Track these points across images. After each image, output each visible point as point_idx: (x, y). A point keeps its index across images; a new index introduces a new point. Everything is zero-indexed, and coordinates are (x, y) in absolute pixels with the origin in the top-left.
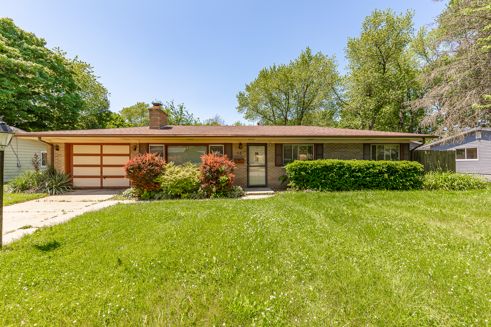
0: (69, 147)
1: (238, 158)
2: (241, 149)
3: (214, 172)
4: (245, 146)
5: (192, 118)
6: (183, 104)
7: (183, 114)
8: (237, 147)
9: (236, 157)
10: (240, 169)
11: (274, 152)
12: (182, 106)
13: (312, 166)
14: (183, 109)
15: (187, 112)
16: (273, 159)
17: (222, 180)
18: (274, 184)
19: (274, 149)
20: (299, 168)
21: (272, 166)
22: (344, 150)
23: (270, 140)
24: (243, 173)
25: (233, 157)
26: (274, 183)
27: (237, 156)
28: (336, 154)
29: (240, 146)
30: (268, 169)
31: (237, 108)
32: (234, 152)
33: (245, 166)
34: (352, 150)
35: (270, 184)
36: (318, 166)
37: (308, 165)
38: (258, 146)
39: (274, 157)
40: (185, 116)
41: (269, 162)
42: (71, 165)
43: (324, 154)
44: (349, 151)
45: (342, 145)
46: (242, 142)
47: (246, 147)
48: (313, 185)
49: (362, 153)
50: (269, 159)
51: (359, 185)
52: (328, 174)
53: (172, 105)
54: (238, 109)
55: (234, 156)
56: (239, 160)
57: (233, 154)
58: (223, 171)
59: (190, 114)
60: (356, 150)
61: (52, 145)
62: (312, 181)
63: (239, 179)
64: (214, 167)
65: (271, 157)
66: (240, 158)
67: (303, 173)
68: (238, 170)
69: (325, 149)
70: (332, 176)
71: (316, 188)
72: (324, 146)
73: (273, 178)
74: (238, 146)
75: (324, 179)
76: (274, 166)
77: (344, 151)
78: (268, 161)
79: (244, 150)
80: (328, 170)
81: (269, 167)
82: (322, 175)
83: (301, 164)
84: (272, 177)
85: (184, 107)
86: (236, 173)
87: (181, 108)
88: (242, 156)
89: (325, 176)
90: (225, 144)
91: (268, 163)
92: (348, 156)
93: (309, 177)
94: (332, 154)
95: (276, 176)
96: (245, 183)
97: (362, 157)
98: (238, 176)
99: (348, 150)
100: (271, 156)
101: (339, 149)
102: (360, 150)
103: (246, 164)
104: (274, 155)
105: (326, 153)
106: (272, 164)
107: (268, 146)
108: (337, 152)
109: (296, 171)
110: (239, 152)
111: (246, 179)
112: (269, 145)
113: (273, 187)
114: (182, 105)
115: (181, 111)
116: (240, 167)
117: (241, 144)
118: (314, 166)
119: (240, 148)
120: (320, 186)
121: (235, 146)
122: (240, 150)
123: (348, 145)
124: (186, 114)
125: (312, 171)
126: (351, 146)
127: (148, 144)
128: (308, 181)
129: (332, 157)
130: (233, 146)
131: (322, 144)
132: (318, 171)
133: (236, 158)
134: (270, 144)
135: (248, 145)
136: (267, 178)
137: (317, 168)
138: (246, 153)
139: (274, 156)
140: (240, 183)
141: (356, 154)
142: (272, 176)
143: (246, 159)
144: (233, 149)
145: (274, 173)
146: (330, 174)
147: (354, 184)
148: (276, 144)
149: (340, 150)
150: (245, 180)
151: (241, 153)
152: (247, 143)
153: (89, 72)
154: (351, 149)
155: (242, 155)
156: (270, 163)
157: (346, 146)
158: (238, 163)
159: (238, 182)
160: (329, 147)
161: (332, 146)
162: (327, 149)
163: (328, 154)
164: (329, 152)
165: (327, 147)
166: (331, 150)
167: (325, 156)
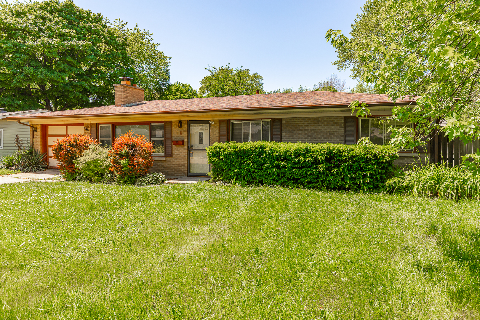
0: (45, 128)
1: (178, 139)
2: (181, 128)
4: (185, 124)
8: (177, 126)
9: (176, 138)
10: (181, 153)
11: (218, 131)
19: (218, 127)
22: (313, 128)
23: (213, 116)
24: (183, 158)
25: (174, 138)
27: (177, 136)
28: (300, 134)
32: (173, 131)
33: (185, 149)
34: (326, 127)
38: (202, 123)
42: (47, 146)
43: (284, 134)
44: (321, 129)
45: (310, 119)
46: (182, 119)
47: (186, 126)
49: (341, 132)
51: (289, 179)
55: (174, 136)
57: (173, 135)
60: (333, 127)
61: (32, 126)
63: (179, 165)
65: (215, 138)
66: (180, 139)
68: (178, 154)
69: (284, 126)
70: (249, 164)
72: (284, 122)
74: (178, 124)
77: (313, 130)
78: (211, 143)
79: (184, 130)
82: (237, 161)
86: (176, 157)
88: (182, 137)
89: (241, 163)
90: (165, 122)
92: (319, 136)
94: (295, 134)
96: (185, 170)
97: (342, 138)
98: (178, 161)
99: (319, 127)
101: (306, 126)
102: (338, 127)
103: (186, 147)
105: (285, 132)
107: (211, 124)
108: (302, 130)
110: (179, 132)
111: (186, 165)
116: (181, 151)
117: (180, 122)
119: (179, 127)
121: (175, 124)
122: (180, 130)
123: (320, 119)
126: (324, 121)
127: (99, 124)
128: (224, 170)
130: (173, 124)
131: (280, 120)
133: (176, 140)
134: (213, 121)
135: (189, 123)
138: (186, 133)
139: (217, 136)
140: (180, 170)
141: (332, 134)
143: (186, 140)
144: (173, 128)
146: (246, 160)
147: (282, 177)
148: (220, 122)
149: (307, 128)
150: (185, 167)
151: (181, 132)
152: (188, 121)
153: (149, 41)
154: (325, 125)
155: (182, 135)
157: (316, 121)
158: (178, 146)
159: (178, 168)
160: (290, 124)
161: (294, 122)
162: (288, 126)
163: (288, 134)
164: (290, 130)
165: (287, 124)
166: (293, 128)
167: (285, 136)
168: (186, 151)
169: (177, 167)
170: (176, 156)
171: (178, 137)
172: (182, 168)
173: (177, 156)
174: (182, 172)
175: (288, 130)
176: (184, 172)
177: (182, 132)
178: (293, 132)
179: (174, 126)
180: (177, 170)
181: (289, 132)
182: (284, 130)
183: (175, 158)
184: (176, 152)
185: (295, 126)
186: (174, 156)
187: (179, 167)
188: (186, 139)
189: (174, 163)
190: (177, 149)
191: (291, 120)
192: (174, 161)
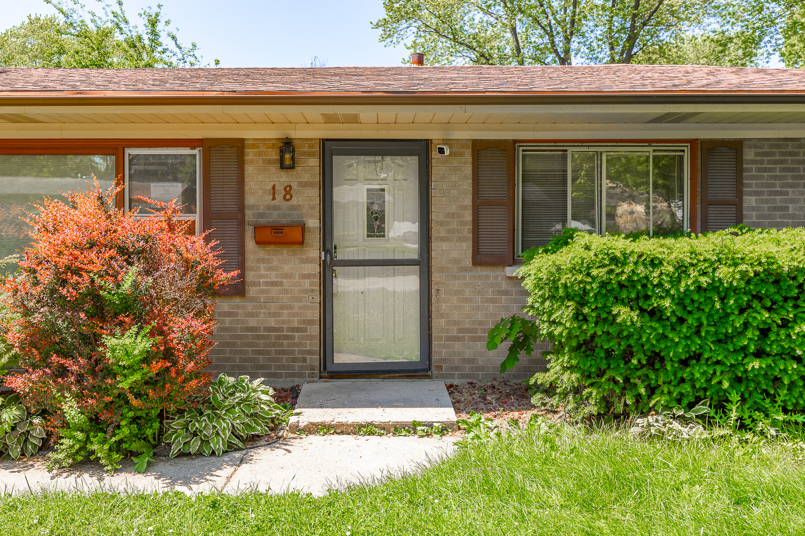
1: (274, 217)
2: (290, 172)
3: (76, 306)
4: (312, 154)
5: (192, 59)
6: (159, 6)
7: (160, 45)
8: (269, 162)
9: (261, 215)
10: (289, 276)
11: (467, 185)
12: (157, 15)
13: (682, 269)
14: (160, 27)
15: (173, 38)
16: (464, 223)
17: (119, 353)
18: (465, 361)
19: (468, 170)
20: (603, 285)
21: (456, 261)
23: (448, 125)
24: (296, 299)
25: (249, 216)
26: (468, 354)
27: (269, 207)
29: (282, 152)
30: (436, 277)
31: (377, 26)
32: (251, 184)
33: (309, 261)
35: (445, 360)
36: (723, 272)
37: (655, 263)
38: (383, 153)
39: (468, 216)
40: (168, 53)
41: (443, 239)
43: (749, 201)
46: (293, 133)
47: (314, 162)
48: (686, 388)
50: (442, 224)
52: (785, 324)
53: (119, 12)
54: (380, 31)
55: (253, 207)
56: (277, 229)
57: (250, 200)
58: (124, 299)
59: (186, 45)
62: (685, 363)
63: (281, 329)
64: (77, 272)
65: (453, 215)
66: (284, 221)
67: (624, 314)
68: (273, 284)
69: (751, 170)
71: (703, 409)
72: (749, 154)
73: (461, 330)
74: (274, 155)
75: (759, 354)
76: (468, 262)
78: (434, 234)
79: (307, 178)
80: (786, 299)
81: (442, 270)
82: (746, 325)
83: (614, 260)
84: (456, 323)
85: (162, 19)
86: (262, 297)
87: (153, 23)
88: (293, 208)
89: (765, 332)
90: (208, 146)
91: (434, 245)
93: (664, 337)
94: (793, 201)
95: (479, 316)
96: (310, 352)
98: (275, 315)
100: (453, 209)
103: (314, 251)
104: (468, 201)
105: (756, 193)
106: (455, 254)
107: (435, 154)
109: (582, 303)
110: (280, 189)
111: (315, 330)
112: (441, 151)
113: (462, 376)
114: (155, 10)
115: (154, 33)
116: (286, 268)
117: (287, 145)
118: (693, 273)
119: (283, 167)
120: (735, 397)
121: (260, 154)
122: (283, 178)
124: (171, 45)
125: (680, 302)
128: (655, 359)
129: (793, 216)
130: (250, 154)
131: (736, 146)
132: (722, 299)
133: (262, 221)
134: (447, 142)
135: (330, 149)
136: (430, 328)
137: (714, 286)
138: (314, 194)
139: (464, 208)
140: (284, 352)
142: (456, 316)
143: (313, 223)
144: (249, 169)
145: (466, 300)
148: (479, 148)
150: (311, 337)
151: (288, 190)
152: (324, 141)
155: (294, 201)
156: (445, 246)
158: (272, 247)
159: (274, 345)
160: (776, 162)
161: (790, 154)
162: (765, 170)
163: (767, 201)
164: (774, 186)
165: (762, 162)
166: (785, 177)
167: (753, 209)
168: (314, 269)
169: (268, 337)
170: (262, 292)
171: (276, 208)
172: (294, 344)
173: (267, 292)
174: (294, 360)
175: (768, 185)
176: (304, 360)
177: (295, 186)
178: (787, 194)
179: (252, 162)
180: (268, 352)
181: (770, 193)
182: (750, 185)
183: (253, 300)
184: (261, 276)
185: (793, 170)
186: (252, 291)
187: (278, 337)
188: (312, 217)
189: (252, 322)
190: (269, 261)
191: (777, 146)
192: (251, 315)
